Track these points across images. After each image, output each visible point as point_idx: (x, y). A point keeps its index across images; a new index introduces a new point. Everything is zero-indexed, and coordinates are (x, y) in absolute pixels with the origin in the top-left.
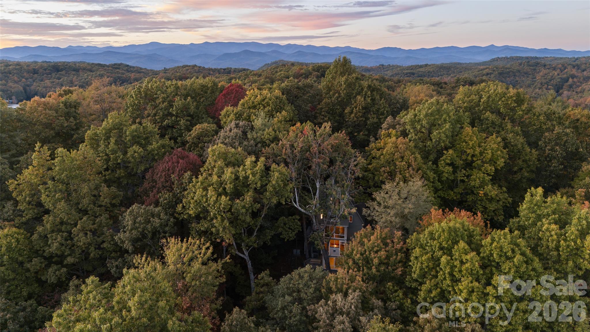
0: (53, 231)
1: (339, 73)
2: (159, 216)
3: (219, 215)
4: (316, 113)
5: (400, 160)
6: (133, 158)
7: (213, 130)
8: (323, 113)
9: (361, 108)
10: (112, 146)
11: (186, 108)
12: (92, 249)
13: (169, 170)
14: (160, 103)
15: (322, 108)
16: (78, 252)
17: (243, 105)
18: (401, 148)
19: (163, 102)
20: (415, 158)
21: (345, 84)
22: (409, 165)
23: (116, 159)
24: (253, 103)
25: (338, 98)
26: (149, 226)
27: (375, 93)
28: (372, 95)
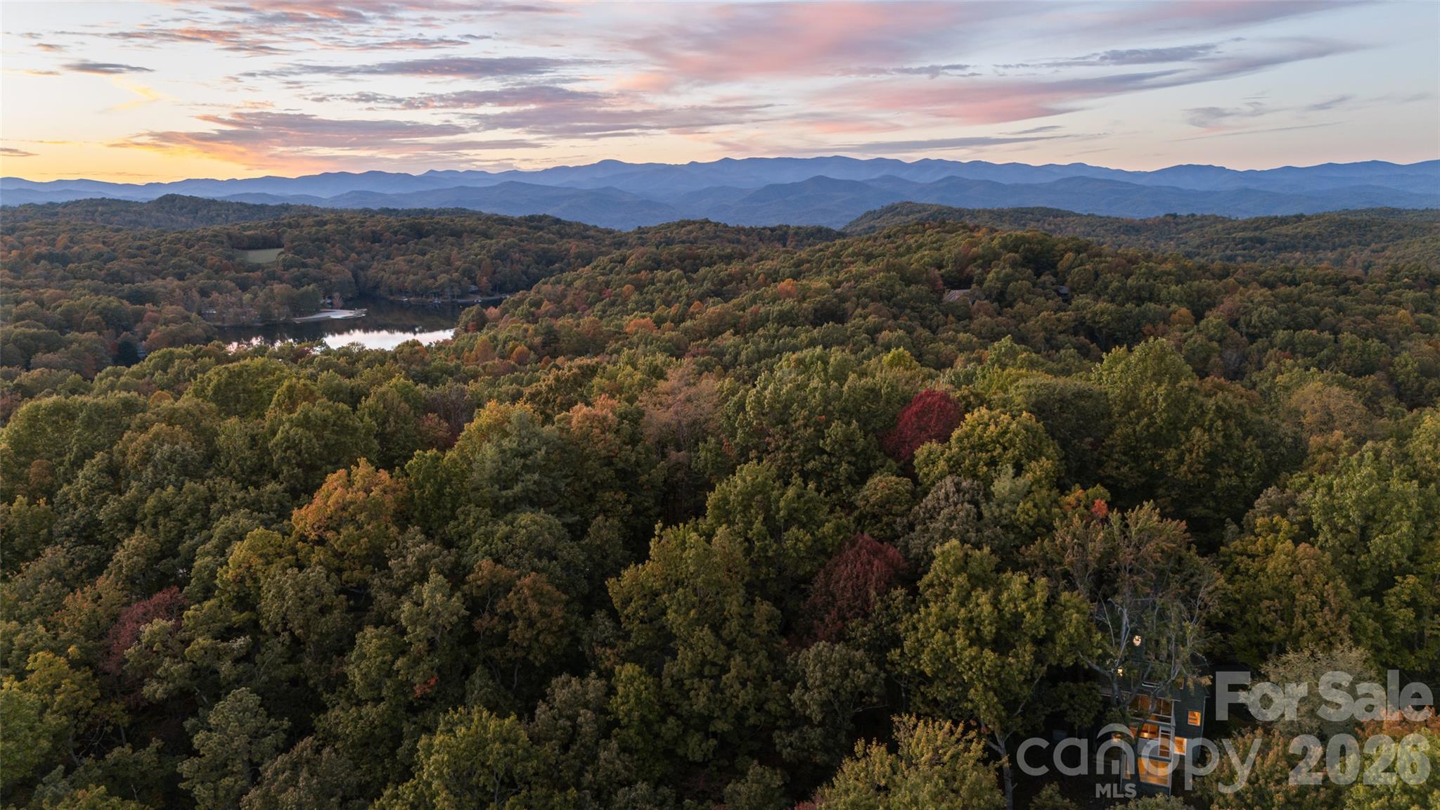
0: (692, 676)
1: (1149, 374)
2: (862, 667)
3: (980, 681)
4: (1101, 453)
5: (1303, 590)
6: (796, 550)
7: (907, 491)
8: (1116, 456)
9: (1201, 454)
10: (757, 525)
11: (849, 439)
12: (752, 711)
13: (857, 577)
14: (798, 428)
15: (1113, 446)
16: (731, 713)
17: (960, 440)
18: (1305, 567)
19: (805, 426)
20: (1336, 587)
21: (1165, 400)
22: (1324, 603)
23: (764, 549)
24: (980, 438)
25: (1148, 426)
26: (847, 683)
27: (1232, 423)
28: (1226, 428)
